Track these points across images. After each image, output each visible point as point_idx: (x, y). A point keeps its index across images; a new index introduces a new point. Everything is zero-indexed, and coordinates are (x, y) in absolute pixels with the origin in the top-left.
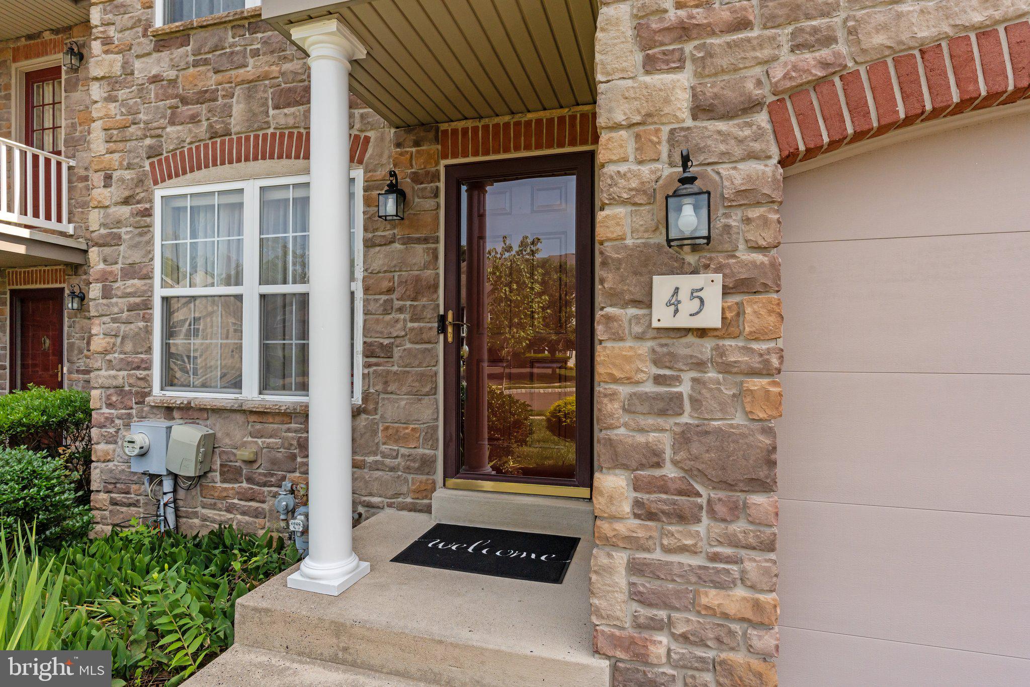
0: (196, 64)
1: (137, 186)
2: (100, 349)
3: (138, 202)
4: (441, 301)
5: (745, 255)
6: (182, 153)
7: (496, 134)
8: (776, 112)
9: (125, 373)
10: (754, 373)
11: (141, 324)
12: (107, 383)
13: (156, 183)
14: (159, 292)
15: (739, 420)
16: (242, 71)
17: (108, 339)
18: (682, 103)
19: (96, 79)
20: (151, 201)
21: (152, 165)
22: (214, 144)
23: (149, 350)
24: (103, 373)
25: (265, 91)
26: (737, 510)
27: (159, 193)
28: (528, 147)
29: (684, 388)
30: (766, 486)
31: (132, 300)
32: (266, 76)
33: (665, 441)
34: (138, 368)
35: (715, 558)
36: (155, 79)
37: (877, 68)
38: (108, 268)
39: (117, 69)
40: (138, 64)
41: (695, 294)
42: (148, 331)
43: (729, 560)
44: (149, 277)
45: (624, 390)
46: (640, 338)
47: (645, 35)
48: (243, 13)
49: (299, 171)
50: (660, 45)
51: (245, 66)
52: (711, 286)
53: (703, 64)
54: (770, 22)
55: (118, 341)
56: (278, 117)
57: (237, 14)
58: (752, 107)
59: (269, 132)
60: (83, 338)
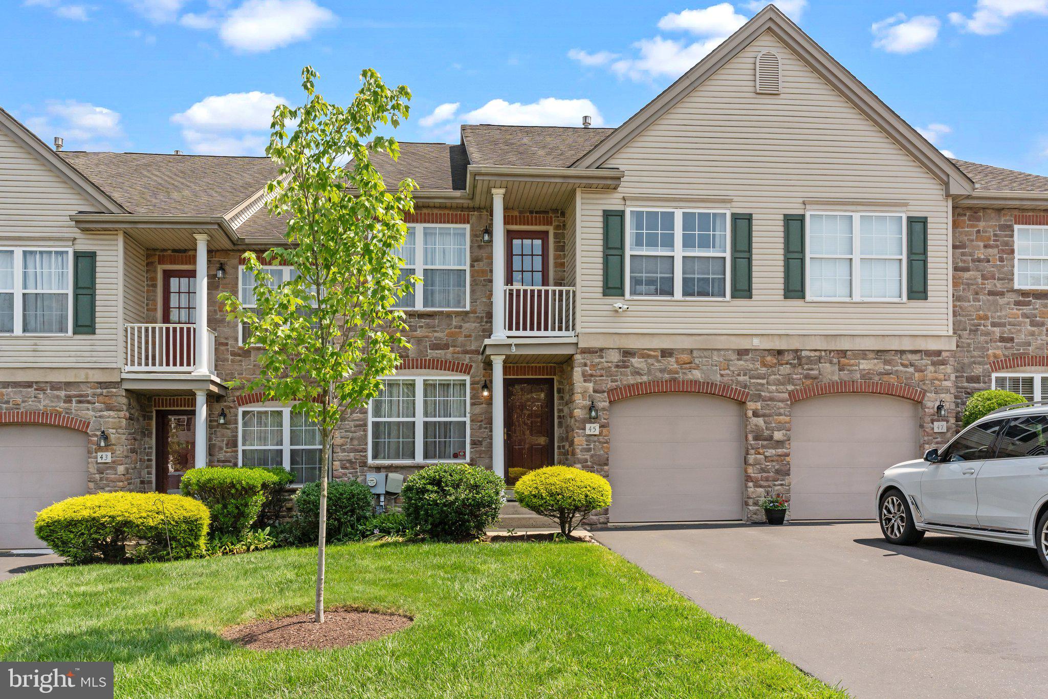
5: (603, 420)
7: (521, 369)
8: (608, 392)
9: (353, 454)
10: (605, 443)
12: (343, 458)
15: (602, 452)
16: (415, 333)
17: (343, 439)
18: (591, 390)
23: (366, 444)
24: (340, 454)
25: (426, 342)
26: (602, 470)
28: (532, 375)
29: (592, 446)
30: (606, 464)
31: (358, 423)
32: (427, 337)
34: (361, 451)
37: (625, 387)
41: (594, 428)
42: (366, 436)
44: (366, 413)
46: (583, 436)
47: (584, 375)
48: (417, 311)
49: (441, 375)
50: (587, 378)
51: (416, 331)
52: (597, 426)
53: (595, 383)
54: (607, 376)
55: (349, 440)
56: (432, 354)
57: (414, 311)
58: (604, 392)
59: (428, 358)
60: (223, 441)
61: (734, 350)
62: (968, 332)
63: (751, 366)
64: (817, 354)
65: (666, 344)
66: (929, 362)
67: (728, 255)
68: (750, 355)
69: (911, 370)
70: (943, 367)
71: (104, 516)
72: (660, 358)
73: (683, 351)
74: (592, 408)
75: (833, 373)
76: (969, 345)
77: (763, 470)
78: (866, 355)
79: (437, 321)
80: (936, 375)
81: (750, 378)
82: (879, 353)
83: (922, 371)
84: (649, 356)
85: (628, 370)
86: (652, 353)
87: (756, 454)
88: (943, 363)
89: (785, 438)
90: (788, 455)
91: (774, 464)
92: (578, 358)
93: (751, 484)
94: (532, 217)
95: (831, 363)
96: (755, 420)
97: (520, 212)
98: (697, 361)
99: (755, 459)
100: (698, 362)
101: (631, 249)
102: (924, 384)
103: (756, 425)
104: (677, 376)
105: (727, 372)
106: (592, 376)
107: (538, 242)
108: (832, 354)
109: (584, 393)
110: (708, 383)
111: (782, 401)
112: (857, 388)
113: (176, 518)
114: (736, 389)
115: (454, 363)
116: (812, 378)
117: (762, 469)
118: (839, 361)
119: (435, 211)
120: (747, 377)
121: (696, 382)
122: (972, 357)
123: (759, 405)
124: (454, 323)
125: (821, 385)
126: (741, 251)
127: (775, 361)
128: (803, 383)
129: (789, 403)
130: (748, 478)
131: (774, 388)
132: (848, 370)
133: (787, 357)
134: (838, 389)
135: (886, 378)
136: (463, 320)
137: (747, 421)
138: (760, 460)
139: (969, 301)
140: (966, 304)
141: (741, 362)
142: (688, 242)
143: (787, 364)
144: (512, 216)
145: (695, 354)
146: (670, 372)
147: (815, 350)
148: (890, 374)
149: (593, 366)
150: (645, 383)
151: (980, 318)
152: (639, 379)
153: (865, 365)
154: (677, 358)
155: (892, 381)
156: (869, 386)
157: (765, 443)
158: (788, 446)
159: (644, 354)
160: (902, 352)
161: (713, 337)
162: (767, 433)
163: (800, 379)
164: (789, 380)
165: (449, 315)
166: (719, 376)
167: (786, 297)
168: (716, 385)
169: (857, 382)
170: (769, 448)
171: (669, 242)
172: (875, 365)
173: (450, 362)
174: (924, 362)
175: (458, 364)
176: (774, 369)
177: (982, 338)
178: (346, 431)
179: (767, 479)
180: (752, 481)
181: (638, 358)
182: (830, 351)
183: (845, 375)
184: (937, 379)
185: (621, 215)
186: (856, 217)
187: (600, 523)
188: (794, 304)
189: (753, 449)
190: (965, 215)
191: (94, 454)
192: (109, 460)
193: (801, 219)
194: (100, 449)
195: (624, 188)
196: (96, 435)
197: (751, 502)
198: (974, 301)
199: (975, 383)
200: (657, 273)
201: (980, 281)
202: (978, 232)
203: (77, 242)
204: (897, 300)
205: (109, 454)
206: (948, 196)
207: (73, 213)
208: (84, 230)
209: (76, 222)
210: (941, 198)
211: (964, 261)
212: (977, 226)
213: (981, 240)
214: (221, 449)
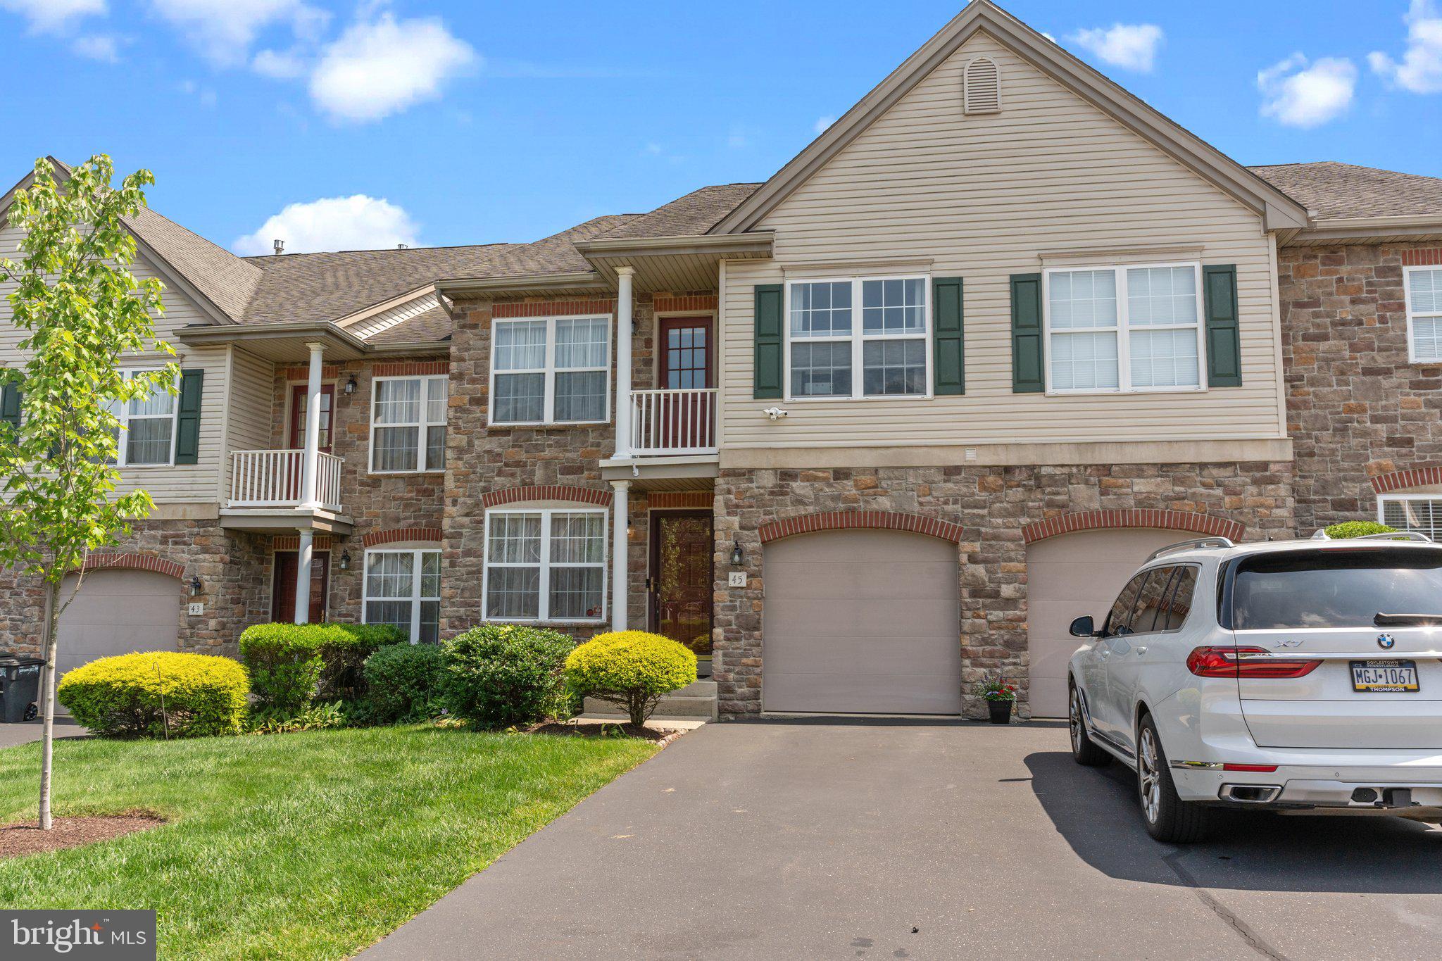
0: (514, 446)
1: (474, 507)
2: (448, 596)
3: (475, 516)
4: (648, 572)
5: (752, 568)
6: (504, 492)
7: (674, 498)
8: (760, 529)
9: (464, 609)
10: (755, 599)
11: (475, 582)
12: (452, 614)
13: (486, 506)
14: (486, 564)
15: (751, 612)
16: (542, 454)
17: (453, 590)
18: (737, 525)
19: (450, 447)
20: (483, 516)
21: (484, 496)
22: (524, 489)
23: (480, 596)
24: (448, 609)
25: (555, 466)
26: (751, 636)
27: (488, 512)
28: (689, 505)
30: (757, 629)
31: (470, 569)
32: (557, 458)
33: (732, 618)
34: (473, 606)
35: (745, 650)
36: (489, 452)
37: (783, 521)
38: (454, 551)
39: (464, 443)
40: (477, 442)
41: (740, 578)
42: (480, 586)
43: (750, 650)
44: (481, 556)
45: (721, 604)
46: (725, 589)
47: (727, 505)
48: (545, 426)
49: (574, 507)
50: (732, 509)
51: (544, 451)
52: (744, 575)
53: (742, 515)
54: (758, 507)
55: (459, 591)
56: (563, 480)
57: (541, 426)
58: (754, 528)
59: (557, 486)
60: (346, 590)
61: (938, 468)
62: (1331, 431)
63: (965, 490)
64: (1065, 470)
65: (840, 462)
66: (1248, 480)
67: (928, 335)
68: (963, 475)
69: (1218, 492)
70: (1273, 486)
72: (832, 481)
73: (864, 470)
74: (738, 550)
75: (1091, 499)
76: (1333, 452)
77: (985, 642)
78: (1142, 470)
79: (569, 438)
80: (1261, 499)
81: (963, 507)
82: (1164, 468)
83: (1236, 494)
84: (816, 479)
85: (787, 498)
86: (821, 474)
87: (974, 617)
88: (1273, 480)
89: (1018, 595)
90: (1023, 620)
91: (1002, 632)
92: (719, 481)
93: (967, 662)
94: (690, 299)
95: (1087, 483)
96: (972, 568)
97: (676, 294)
98: (884, 484)
99: (973, 625)
100: (885, 486)
101: (792, 335)
102: (1241, 513)
103: (973, 575)
104: (855, 505)
105: (929, 498)
106: (737, 506)
107: (700, 331)
108: (1089, 470)
109: (727, 530)
110: (901, 515)
111: (1012, 540)
112: (1130, 519)
114: (943, 523)
115: (590, 491)
116: (1058, 506)
117: (983, 639)
118: (1100, 481)
119: (571, 300)
120: (959, 506)
121: (883, 513)
122: (1339, 470)
123: (977, 546)
124: (591, 440)
125: (1073, 516)
126: (948, 330)
127: (1000, 482)
128: (1044, 514)
129: (1023, 542)
130: (964, 653)
131: (1000, 521)
132: (1115, 494)
133: (1019, 476)
134: (1099, 522)
135: (1177, 505)
136: (601, 435)
137: (960, 569)
138: (980, 625)
139: (1330, 385)
140: (1326, 390)
141: (950, 485)
142: (871, 321)
143: (1018, 486)
144: (666, 299)
145: (881, 474)
146: (846, 500)
147: (1062, 466)
148: (1184, 498)
149: (740, 493)
150: (812, 516)
151: (1350, 410)
152: (802, 511)
153: (1141, 486)
154: (856, 481)
155: (1187, 508)
156: (1150, 518)
157: (988, 601)
158: (1024, 608)
159: (809, 476)
160: (1203, 466)
161: (907, 449)
162: (990, 587)
163: (1039, 508)
164: (1022, 509)
165: (584, 430)
166: (916, 504)
167: (1016, 390)
168: (913, 517)
169: (1130, 511)
170: (995, 609)
171: (844, 322)
172: (1157, 485)
173: (585, 490)
174: (1238, 480)
175: (595, 492)
176: (999, 494)
177: (1354, 442)
178: (457, 580)
179: (992, 655)
180: (969, 657)
181: (802, 481)
182: (1086, 467)
183: (1109, 501)
184: (1262, 505)
185: (779, 290)
186: (1121, 272)
187: (749, 712)
188: (1029, 400)
189: (969, 610)
190: (1315, 257)
191: (187, 605)
192: (201, 612)
193: (1036, 280)
194: (192, 599)
195: (782, 255)
196: (189, 582)
197: (967, 688)
198: (1338, 384)
199: (1347, 510)
200: (830, 365)
201: (1347, 354)
202: (1340, 280)
203: (186, 359)
204: (1192, 388)
205: (201, 605)
206: (1268, 232)
207: (180, 327)
208: (193, 345)
209: (181, 336)
210: (1257, 235)
211: (1318, 326)
212: (1336, 272)
213: (1345, 293)
214: (343, 600)
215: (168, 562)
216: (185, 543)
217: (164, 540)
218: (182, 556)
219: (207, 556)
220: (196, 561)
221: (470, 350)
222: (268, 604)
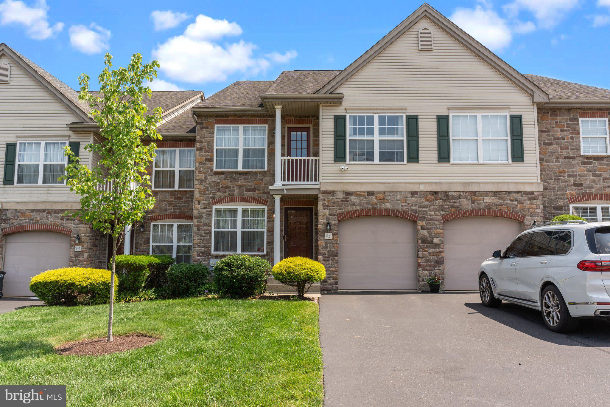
0: (225, 179)
1: (208, 205)
2: (196, 243)
3: (208, 209)
4: (284, 233)
5: (334, 231)
6: (221, 199)
7: (295, 202)
8: (337, 216)
9: (203, 248)
10: (335, 244)
11: (209, 237)
12: (198, 251)
13: (213, 205)
14: (213, 230)
15: (334, 249)
16: (238, 183)
17: (199, 240)
18: (328, 214)
19: (197, 179)
20: (212, 209)
21: (212, 200)
22: (230, 198)
23: (211, 243)
24: (197, 248)
25: (243, 188)
26: (334, 259)
27: (214, 207)
28: (301, 205)
29: (328, 246)
30: (336, 256)
31: (206, 231)
32: (244, 185)
33: (326, 252)
34: (208, 247)
35: (332, 265)
36: (214, 182)
37: (347, 213)
38: (199, 224)
39: (203, 178)
40: (209, 177)
41: (329, 235)
42: (211, 239)
43: (333, 265)
44: (211, 226)
45: (321, 246)
46: (323, 240)
47: (324, 205)
48: (239, 171)
49: (252, 206)
50: (325, 207)
51: (238, 182)
52: (331, 234)
53: (330, 210)
54: (336, 206)
55: (202, 241)
56: (246, 194)
57: (237, 171)
58: (335, 215)
59: (244, 196)
60: (142, 240)
61: (409, 192)
62: (553, 180)
63: (419, 200)
64: (458, 193)
65: (370, 188)
66: (526, 198)
67: (405, 138)
68: (419, 195)
69: (516, 203)
70: (536, 201)
71: (61, 280)
72: (366, 196)
73: (380, 192)
74: (328, 224)
75: (468, 205)
76: (554, 188)
77: (427, 261)
78: (487, 194)
79: (249, 176)
80: (531, 206)
81: (419, 207)
82: (496, 193)
83: (522, 203)
84: (360, 195)
85: (348, 203)
86: (362, 193)
87: (423, 251)
88: (535, 198)
89: (440, 242)
90: (442, 252)
91: (434, 257)
92: (320, 196)
93: (420, 269)
94: (301, 120)
95: (466, 199)
96: (422, 232)
97: (295, 117)
98: (387, 198)
99: (423, 254)
100: (388, 199)
101: (350, 136)
102: (524, 211)
103: (423, 235)
104: (376, 206)
105: (405, 204)
106: (328, 206)
107: (305, 133)
108: (467, 194)
109: (323, 216)
110: (394, 210)
111: (438, 221)
112: (483, 213)
113: (98, 282)
114: (411, 214)
115: (258, 199)
116: (456, 208)
117: (427, 260)
118: (471, 198)
119: (249, 118)
120: (417, 207)
121: (387, 209)
122: (556, 195)
123: (424, 223)
124: (259, 177)
125: (461, 211)
126: (412, 136)
127: (433, 198)
128: (450, 211)
129: (442, 222)
130: (419, 265)
131: (433, 213)
132: (477, 203)
133: (440, 196)
134: (471, 214)
135: (500, 207)
136: (263, 175)
137: (418, 232)
138: (426, 254)
139: (553, 163)
140: (552, 164)
141: (414, 199)
142: (382, 132)
143: (440, 199)
144: (290, 120)
145: (386, 194)
146: (372, 204)
148: (503, 205)
149: (329, 201)
150: (358, 210)
151: (560, 172)
152: (355, 208)
153: (487, 200)
154: (376, 196)
155: (504, 209)
156: (490, 212)
157: (429, 245)
158: (442, 247)
159: (357, 194)
160: (510, 192)
161: (397, 184)
162: (429, 239)
163: (448, 208)
164: (441, 208)
165: (256, 173)
166: (400, 206)
167: (439, 161)
168: (399, 211)
169: (483, 210)
170: (431, 248)
171: (371, 132)
172: (493, 200)
173: (256, 198)
174: (523, 198)
175: (261, 199)
176: (433, 202)
177: (562, 184)
178: (200, 236)
179: (430, 266)
180: (421, 267)
181: (354, 196)
182: (466, 192)
183: (475, 206)
184: (532, 208)
185: (344, 118)
186: (479, 116)
187: (333, 290)
188: (444, 165)
189: (421, 248)
190: (548, 113)
191: (73, 247)
192: (80, 250)
193: (446, 118)
194: (76, 244)
195: (346, 103)
196: (74, 237)
197: (421, 279)
198: (556, 162)
199: (559, 210)
200: (365, 149)
201: (559, 151)
202: (557, 122)
203: (71, 137)
204: (506, 162)
205: (80, 247)
206: (534, 102)
207: (69, 123)
208: (74, 132)
209: (70, 128)
210: (530, 104)
211: (549, 140)
212: (556, 119)
213: (559, 127)
214: (141, 245)
215: (64, 228)
216: (72, 220)
217: (62, 218)
218: (71, 225)
219: (83, 225)
220: (77, 227)
221: (205, 138)
222: (106, 246)
